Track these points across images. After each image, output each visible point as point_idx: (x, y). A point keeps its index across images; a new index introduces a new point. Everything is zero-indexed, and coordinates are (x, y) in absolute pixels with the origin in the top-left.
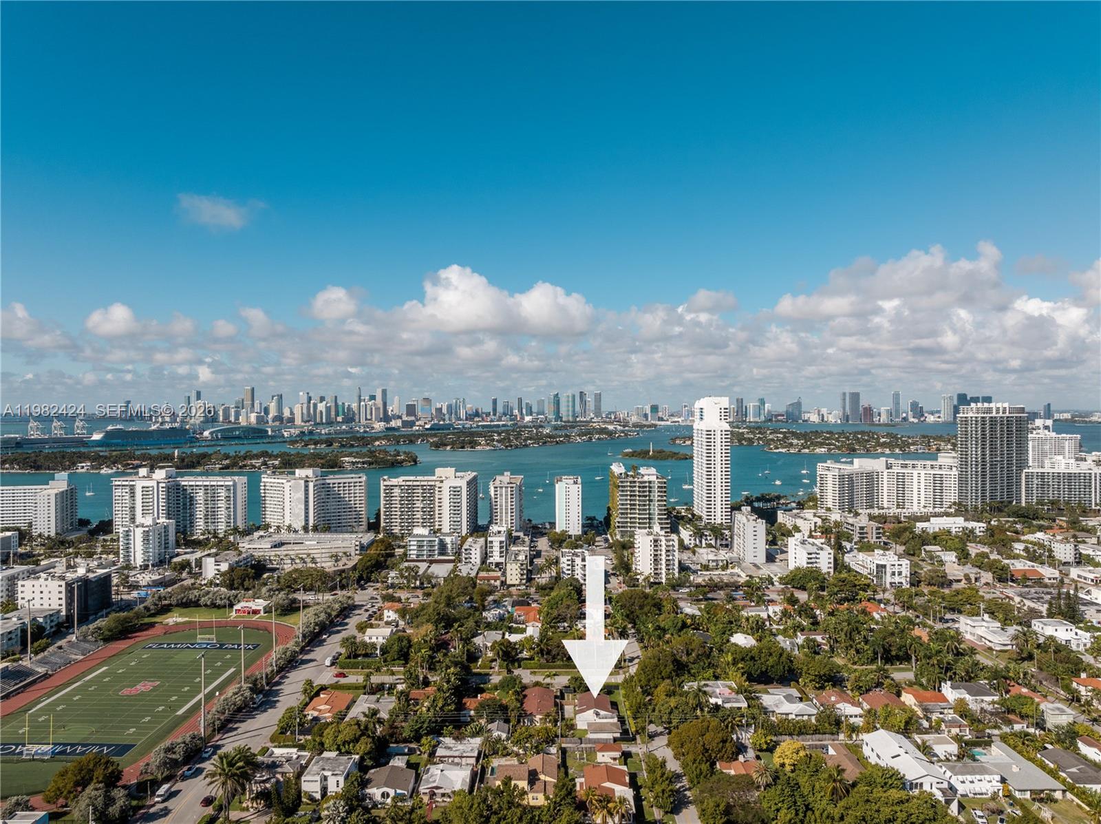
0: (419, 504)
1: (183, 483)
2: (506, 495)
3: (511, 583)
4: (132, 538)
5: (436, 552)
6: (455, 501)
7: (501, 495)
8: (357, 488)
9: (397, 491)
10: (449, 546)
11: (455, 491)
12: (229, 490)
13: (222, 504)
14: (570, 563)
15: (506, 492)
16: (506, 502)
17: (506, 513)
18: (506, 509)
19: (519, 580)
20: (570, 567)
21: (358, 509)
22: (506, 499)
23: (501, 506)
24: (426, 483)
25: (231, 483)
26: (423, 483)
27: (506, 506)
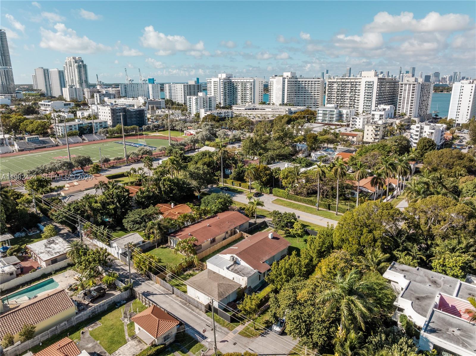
0: (348, 95)
1: (233, 81)
2: (409, 90)
3: (367, 140)
4: (191, 102)
5: (334, 119)
6: (369, 91)
7: (405, 90)
8: (317, 85)
9: (335, 85)
10: (345, 116)
11: (369, 85)
12: (252, 84)
13: (248, 92)
14: (418, 129)
15: (409, 88)
16: (408, 96)
17: (407, 103)
18: (408, 101)
19: (373, 139)
20: (418, 133)
21: (316, 98)
22: (409, 93)
23: (404, 98)
24: (353, 81)
25: (252, 80)
26: (352, 81)
27: (408, 98)
